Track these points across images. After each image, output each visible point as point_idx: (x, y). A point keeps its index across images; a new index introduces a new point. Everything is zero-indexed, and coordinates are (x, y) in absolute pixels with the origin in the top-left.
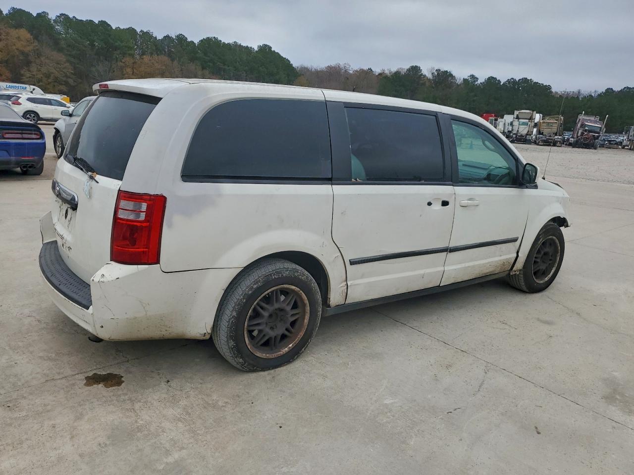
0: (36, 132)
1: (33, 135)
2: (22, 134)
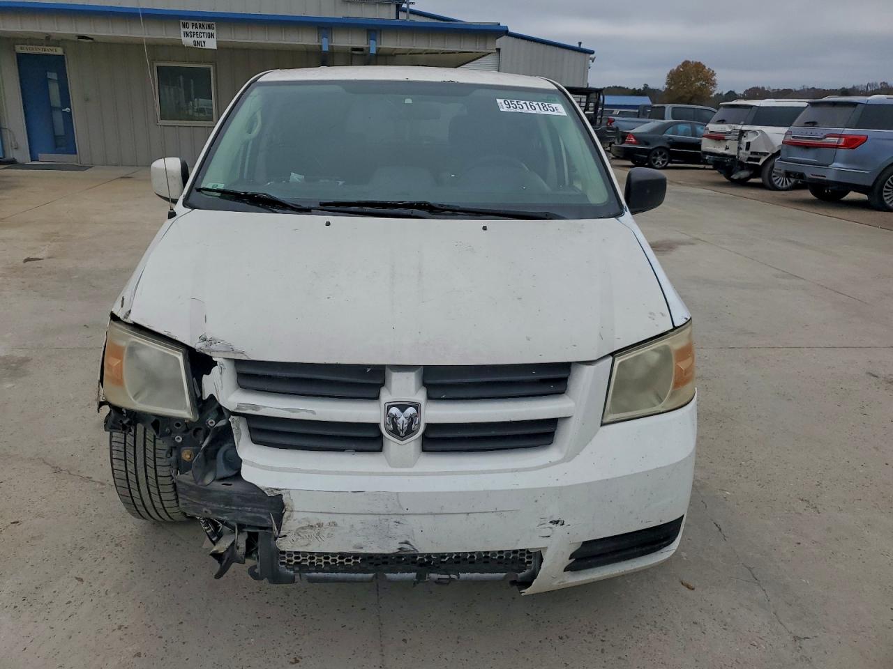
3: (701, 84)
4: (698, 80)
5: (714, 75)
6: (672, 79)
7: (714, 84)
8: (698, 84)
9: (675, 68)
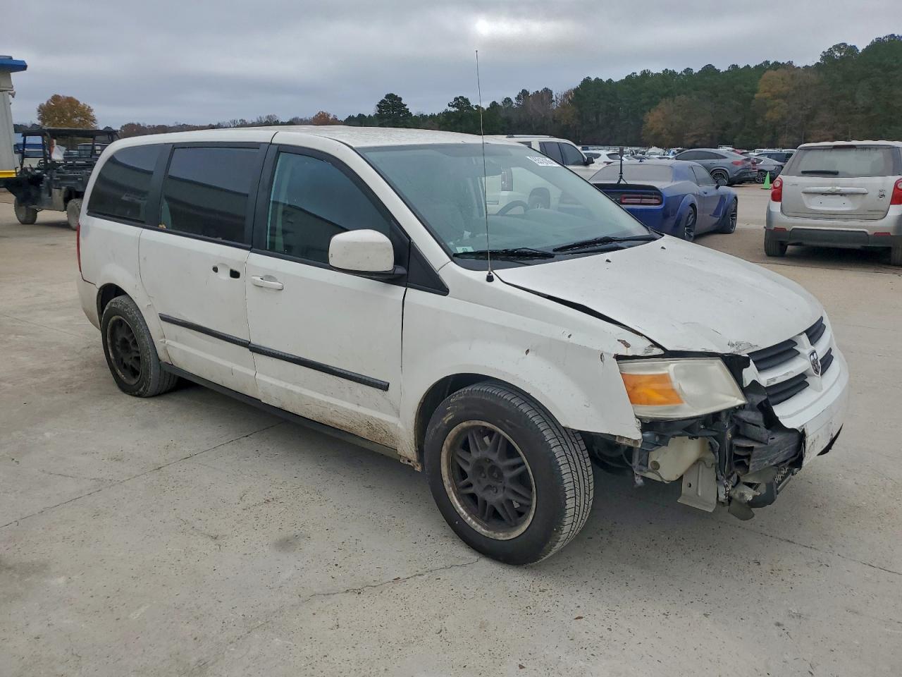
0: (657, 196)
1: (653, 200)
2: (642, 198)
3: (80, 120)
4: (76, 116)
5: (92, 111)
6: (43, 114)
7: (93, 120)
8: (77, 120)
9: (45, 103)
